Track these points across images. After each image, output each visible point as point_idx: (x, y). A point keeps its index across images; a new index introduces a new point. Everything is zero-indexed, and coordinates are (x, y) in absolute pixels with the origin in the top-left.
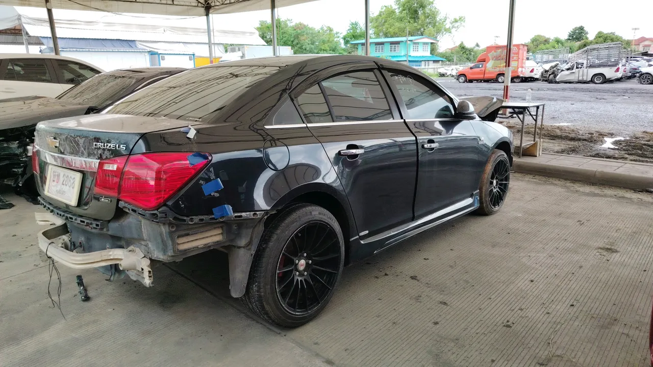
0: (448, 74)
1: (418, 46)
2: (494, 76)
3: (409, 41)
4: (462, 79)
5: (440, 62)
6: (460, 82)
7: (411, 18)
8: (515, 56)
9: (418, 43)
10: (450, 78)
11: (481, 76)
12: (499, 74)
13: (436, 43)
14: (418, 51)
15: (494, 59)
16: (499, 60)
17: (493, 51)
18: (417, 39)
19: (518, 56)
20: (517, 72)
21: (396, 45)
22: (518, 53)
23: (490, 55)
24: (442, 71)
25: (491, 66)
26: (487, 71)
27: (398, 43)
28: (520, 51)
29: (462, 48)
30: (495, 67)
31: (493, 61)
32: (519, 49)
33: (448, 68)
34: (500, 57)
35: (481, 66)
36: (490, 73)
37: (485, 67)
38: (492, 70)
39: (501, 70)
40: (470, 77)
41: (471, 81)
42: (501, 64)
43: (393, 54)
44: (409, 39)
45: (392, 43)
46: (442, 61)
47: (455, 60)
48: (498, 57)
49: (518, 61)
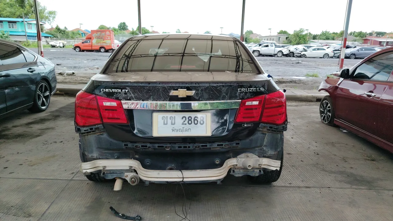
0: (58, 46)
1: (31, 26)
2: (98, 48)
3: (25, 21)
4: (78, 49)
5: (50, 38)
6: (77, 51)
7: (19, 6)
8: (109, 37)
9: (31, 24)
10: (59, 48)
11: (90, 48)
12: (101, 47)
13: (43, 25)
14: (31, 29)
15: (97, 38)
16: (100, 38)
17: (95, 33)
18: (31, 21)
19: (111, 37)
20: (111, 46)
21: (14, 24)
22: (110, 35)
23: (93, 35)
24: (53, 43)
25: (95, 42)
26: (93, 45)
27: (15, 22)
28: (111, 34)
29: (58, 29)
30: (97, 43)
31: (96, 39)
32: (110, 33)
33: (57, 42)
34: (100, 37)
35: (89, 42)
36: (95, 46)
37: (92, 43)
38: (96, 44)
39: (102, 45)
40: (82, 48)
41: (83, 51)
42: (101, 41)
43: (11, 29)
44: (25, 20)
45: (9, 22)
46: (50, 37)
47: (59, 37)
48: (99, 37)
49: (111, 40)
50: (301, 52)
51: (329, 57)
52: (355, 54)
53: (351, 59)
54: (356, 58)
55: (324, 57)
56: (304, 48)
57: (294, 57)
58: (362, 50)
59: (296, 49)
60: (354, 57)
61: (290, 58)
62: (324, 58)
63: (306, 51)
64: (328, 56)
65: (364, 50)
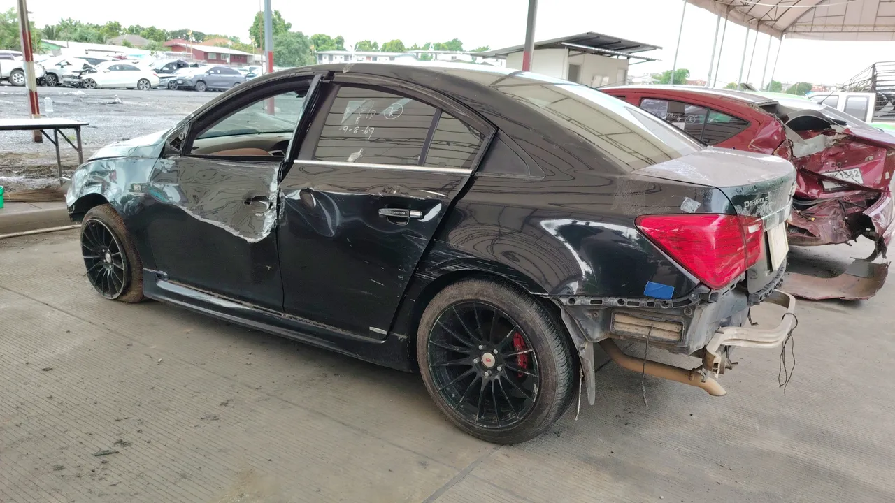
50: (81, 73)
51: (150, 87)
52: (205, 80)
53: (197, 91)
54: (207, 90)
55: (141, 87)
56: (85, 65)
57: (58, 85)
58: (216, 73)
59: (58, 64)
60: (204, 86)
61: (48, 88)
62: (139, 89)
63: (92, 72)
64: (148, 86)
65: (219, 72)
